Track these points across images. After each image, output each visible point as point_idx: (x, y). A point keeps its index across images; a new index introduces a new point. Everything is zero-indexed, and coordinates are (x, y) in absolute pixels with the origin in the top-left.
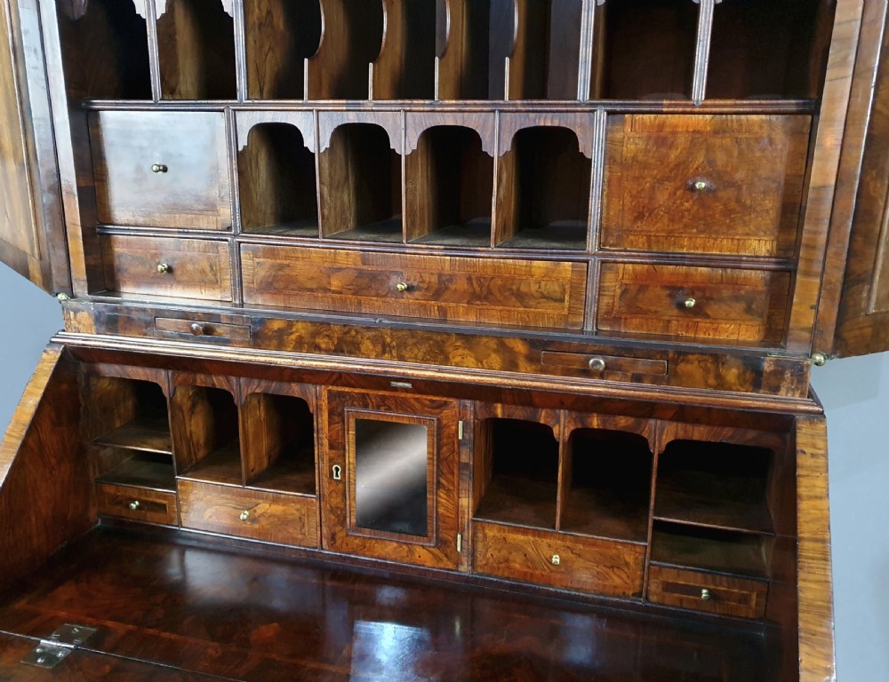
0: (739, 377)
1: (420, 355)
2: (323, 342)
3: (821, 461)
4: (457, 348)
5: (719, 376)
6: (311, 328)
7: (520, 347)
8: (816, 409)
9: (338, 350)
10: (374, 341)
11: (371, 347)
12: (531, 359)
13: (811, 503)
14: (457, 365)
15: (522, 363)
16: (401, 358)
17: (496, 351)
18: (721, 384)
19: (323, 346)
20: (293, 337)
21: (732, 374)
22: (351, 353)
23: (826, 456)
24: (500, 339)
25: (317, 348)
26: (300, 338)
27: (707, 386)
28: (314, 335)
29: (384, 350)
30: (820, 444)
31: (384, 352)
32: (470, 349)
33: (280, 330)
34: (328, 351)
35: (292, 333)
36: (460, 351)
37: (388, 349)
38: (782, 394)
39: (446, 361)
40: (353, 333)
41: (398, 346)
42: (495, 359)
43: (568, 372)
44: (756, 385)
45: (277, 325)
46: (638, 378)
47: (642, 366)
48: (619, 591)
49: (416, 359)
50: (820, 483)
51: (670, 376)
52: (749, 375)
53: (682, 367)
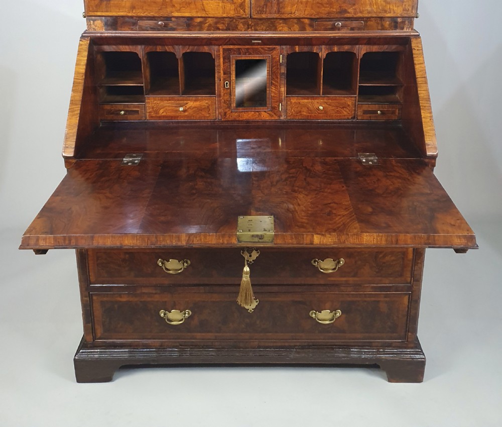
0: (389, 25)
1: (265, 27)
2: (220, 26)
3: (421, 51)
4: (280, 23)
5: (382, 25)
6: (215, 20)
7: (307, 21)
8: (417, 34)
9: (228, 29)
10: (244, 24)
11: (242, 26)
12: (311, 25)
13: (420, 65)
14: (280, 31)
15: (307, 27)
16: (256, 30)
17: (296, 23)
18: (383, 28)
19: (221, 28)
20: (207, 25)
21: (387, 24)
22: (233, 30)
23: (422, 49)
24: (299, 19)
25: (218, 29)
26: (210, 25)
27: (378, 29)
28: (216, 23)
29: (249, 27)
30: (420, 46)
31: (248, 28)
32: (286, 24)
33: (200, 22)
34: (223, 30)
35: (206, 23)
36: (282, 25)
37: (250, 27)
38: (405, 30)
39: (276, 29)
40: (234, 21)
41: (255, 25)
42: (296, 27)
43: (326, 29)
44: (396, 27)
45: (199, 20)
46: (352, 29)
47: (354, 24)
48: (346, 117)
49: (262, 30)
50: (421, 59)
51: (365, 27)
52: (393, 24)
53: (369, 23)
